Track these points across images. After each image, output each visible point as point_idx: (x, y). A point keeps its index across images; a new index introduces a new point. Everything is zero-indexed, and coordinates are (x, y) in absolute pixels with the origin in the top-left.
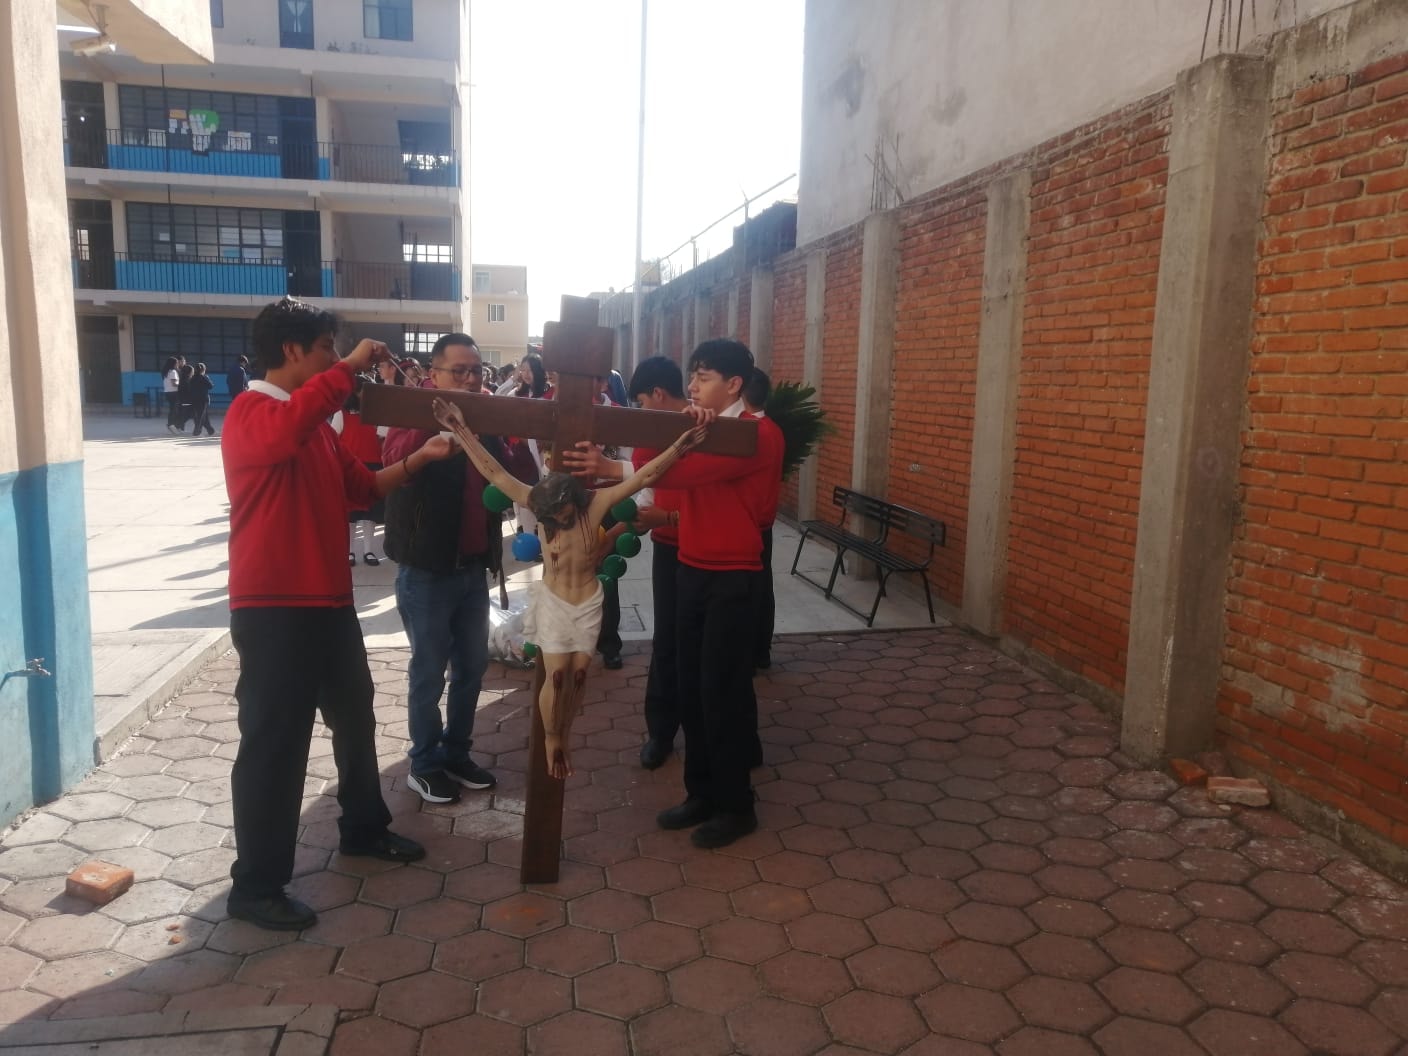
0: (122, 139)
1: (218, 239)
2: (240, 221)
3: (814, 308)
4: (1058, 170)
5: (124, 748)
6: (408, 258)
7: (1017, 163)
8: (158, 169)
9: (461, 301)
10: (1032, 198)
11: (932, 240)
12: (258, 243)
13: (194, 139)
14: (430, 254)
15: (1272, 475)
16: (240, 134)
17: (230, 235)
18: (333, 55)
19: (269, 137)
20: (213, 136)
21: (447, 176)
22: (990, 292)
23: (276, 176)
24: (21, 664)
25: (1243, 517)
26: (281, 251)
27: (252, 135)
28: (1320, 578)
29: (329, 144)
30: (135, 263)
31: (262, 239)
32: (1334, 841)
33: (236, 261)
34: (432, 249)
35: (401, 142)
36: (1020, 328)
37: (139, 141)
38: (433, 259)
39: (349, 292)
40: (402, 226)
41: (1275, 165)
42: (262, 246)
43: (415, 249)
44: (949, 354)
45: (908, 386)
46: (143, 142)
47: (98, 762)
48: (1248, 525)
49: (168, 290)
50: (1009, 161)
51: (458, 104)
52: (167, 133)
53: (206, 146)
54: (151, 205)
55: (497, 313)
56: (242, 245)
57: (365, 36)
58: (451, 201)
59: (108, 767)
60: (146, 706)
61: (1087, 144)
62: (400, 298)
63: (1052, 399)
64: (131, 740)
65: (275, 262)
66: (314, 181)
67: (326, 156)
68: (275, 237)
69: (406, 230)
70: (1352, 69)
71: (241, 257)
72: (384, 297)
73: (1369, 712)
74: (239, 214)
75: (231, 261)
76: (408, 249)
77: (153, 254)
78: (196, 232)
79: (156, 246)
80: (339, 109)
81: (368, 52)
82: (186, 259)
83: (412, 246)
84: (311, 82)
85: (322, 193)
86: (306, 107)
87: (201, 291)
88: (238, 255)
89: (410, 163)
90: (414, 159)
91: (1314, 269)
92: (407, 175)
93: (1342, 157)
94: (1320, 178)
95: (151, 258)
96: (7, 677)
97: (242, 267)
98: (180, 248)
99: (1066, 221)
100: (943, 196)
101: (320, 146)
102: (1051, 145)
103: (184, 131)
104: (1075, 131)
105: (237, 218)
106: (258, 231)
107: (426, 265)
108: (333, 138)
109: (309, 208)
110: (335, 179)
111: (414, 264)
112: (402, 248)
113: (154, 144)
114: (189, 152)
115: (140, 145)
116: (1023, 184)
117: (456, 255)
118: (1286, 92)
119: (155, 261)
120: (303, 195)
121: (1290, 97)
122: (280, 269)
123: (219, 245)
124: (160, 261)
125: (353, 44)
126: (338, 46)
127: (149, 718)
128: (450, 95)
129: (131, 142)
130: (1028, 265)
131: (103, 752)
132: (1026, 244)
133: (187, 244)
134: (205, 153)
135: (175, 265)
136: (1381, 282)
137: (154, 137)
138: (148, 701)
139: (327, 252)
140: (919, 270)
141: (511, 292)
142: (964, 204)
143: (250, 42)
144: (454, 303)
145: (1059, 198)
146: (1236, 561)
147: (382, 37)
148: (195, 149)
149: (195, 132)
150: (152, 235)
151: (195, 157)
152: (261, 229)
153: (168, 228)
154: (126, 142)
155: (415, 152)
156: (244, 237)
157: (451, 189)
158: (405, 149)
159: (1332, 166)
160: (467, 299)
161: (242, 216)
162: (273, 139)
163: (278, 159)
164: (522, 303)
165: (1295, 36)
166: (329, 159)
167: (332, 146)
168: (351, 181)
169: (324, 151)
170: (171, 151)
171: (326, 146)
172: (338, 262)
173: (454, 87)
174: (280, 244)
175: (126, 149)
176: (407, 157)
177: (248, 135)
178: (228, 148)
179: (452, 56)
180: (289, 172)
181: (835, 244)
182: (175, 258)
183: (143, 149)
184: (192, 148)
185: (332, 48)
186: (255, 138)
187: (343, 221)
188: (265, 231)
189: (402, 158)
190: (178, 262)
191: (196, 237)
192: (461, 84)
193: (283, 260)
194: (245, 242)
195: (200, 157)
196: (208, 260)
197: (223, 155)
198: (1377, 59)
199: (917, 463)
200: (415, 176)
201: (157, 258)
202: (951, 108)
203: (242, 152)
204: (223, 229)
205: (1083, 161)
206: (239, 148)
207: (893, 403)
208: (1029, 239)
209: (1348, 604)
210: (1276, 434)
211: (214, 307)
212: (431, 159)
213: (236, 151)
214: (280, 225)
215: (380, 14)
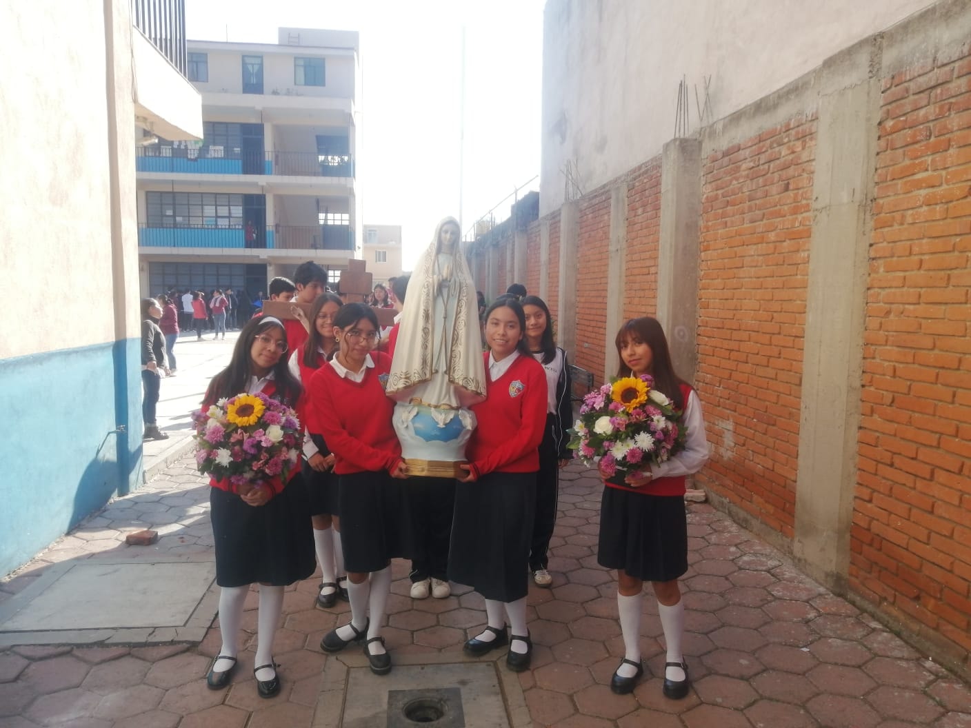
0: (145, 153)
1: (202, 212)
2: (216, 201)
3: (544, 256)
4: (637, 184)
5: (156, 478)
6: (322, 222)
7: (623, 179)
8: (166, 171)
9: (355, 249)
10: (628, 198)
11: (592, 218)
12: (228, 215)
13: (189, 151)
14: (335, 219)
15: (706, 339)
16: (217, 148)
17: (209, 211)
18: (274, 97)
19: (236, 149)
20: (200, 149)
21: (345, 170)
22: (612, 248)
23: (238, 173)
24: (114, 428)
25: (699, 360)
26: (241, 219)
27: (224, 148)
28: (721, 388)
29: (272, 152)
30: (151, 229)
31: (230, 213)
32: (726, 513)
33: (213, 227)
34: (338, 216)
35: (318, 148)
36: (624, 268)
37: (155, 153)
38: (337, 223)
39: (284, 245)
40: (318, 202)
41: (704, 190)
42: (229, 217)
43: (326, 216)
44: (598, 281)
45: (583, 300)
46: (157, 154)
47: (145, 482)
48: (701, 364)
49: (170, 246)
50: (619, 178)
51: (353, 125)
52: (173, 149)
53: (196, 155)
54: (161, 193)
55: (382, 256)
56: (217, 217)
57: (295, 84)
58: (349, 186)
59: (149, 484)
60: (166, 461)
61: (646, 172)
62: (316, 248)
63: (637, 305)
64: (159, 475)
65: (237, 227)
66: (262, 176)
67: (270, 160)
68: (238, 211)
69: (320, 204)
70: (724, 148)
71: (216, 225)
72: (306, 248)
73: (735, 449)
74: (216, 198)
75: (210, 227)
76: (322, 216)
77: (162, 224)
78: (189, 209)
79: (164, 218)
80: (279, 131)
81: (298, 95)
82: (182, 226)
83: (324, 215)
84: (261, 114)
85: (267, 183)
86: (259, 129)
87: (191, 246)
88: (214, 223)
89: (324, 161)
90: (326, 159)
91: (716, 240)
92: (320, 170)
93: (723, 188)
94: (716, 198)
95: (162, 226)
96: (109, 433)
97: (217, 231)
98: (179, 219)
99: (640, 211)
100: (595, 195)
101: (266, 154)
102: (634, 171)
103: (182, 147)
104: (642, 165)
105: (214, 199)
106: (227, 208)
107: (334, 226)
108: (275, 148)
109: (260, 192)
110: (275, 174)
111: (325, 226)
112: (318, 216)
113: (164, 155)
114: (185, 160)
115: (155, 156)
116: (624, 191)
117: (352, 220)
118: (706, 157)
119: (163, 228)
120: (255, 184)
121: (707, 158)
122: (241, 231)
123: (203, 217)
124: (167, 228)
125: (288, 89)
126: (279, 91)
127: (167, 467)
128: (348, 119)
129: (150, 154)
130: (627, 233)
131: (147, 478)
132: (626, 222)
133: (183, 216)
134: (195, 160)
135: (176, 230)
136: (735, 247)
137: (164, 151)
138: (167, 459)
139: (270, 220)
140: (587, 234)
141: (391, 243)
142: (604, 199)
143: (225, 91)
144: (349, 251)
145: (638, 199)
146: (696, 383)
147: (306, 84)
148: (189, 157)
149: (189, 147)
150: (162, 212)
151: (189, 162)
152: (229, 206)
153: (172, 207)
154: (147, 154)
155: (327, 154)
156: (218, 211)
157: (348, 178)
158: (320, 152)
159: (720, 192)
160: (359, 248)
161: (217, 198)
162: (237, 150)
163: (240, 162)
164: (397, 250)
165: (708, 130)
166: (272, 162)
167: (274, 153)
168: (286, 175)
169: (269, 156)
170: (175, 159)
171: (270, 154)
172: (277, 226)
173: (350, 115)
174: (241, 215)
175: (147, 159)
176: (321, 158)
177: (222, 148)
178: (209, 156)
179: (349, 95)
180: (246, 171)
181: (554, 218)
182: (175, 226)
183: (157, 159)
184: (187, 157)
185: (275, 93)
186: (227, 150)
187: (280, 199)
188: (231, 207)
189: (318, 158)
190: (177, 228)
191: (189, 212)
192: (355, 112)
193: (242, 226)
194: (219, 215)
195: (192, 162)
196: (196, 226)
197: (206, 160)
198: (731, 145)
199: (587, 342)
200: (326, 171)
201: (165, 226)
202: (601, 146)
203: (218, 158)
204: (205, 207)
205: (645, 181)
206: (216, 156)
207: (577, 309)
208: (627, 219)
209: (728, 399)
210: (708, 319)
211: (198, 256)
212: (337, 159)
213: (215, 158)
214: (241, 204)
215: (305, 71)
